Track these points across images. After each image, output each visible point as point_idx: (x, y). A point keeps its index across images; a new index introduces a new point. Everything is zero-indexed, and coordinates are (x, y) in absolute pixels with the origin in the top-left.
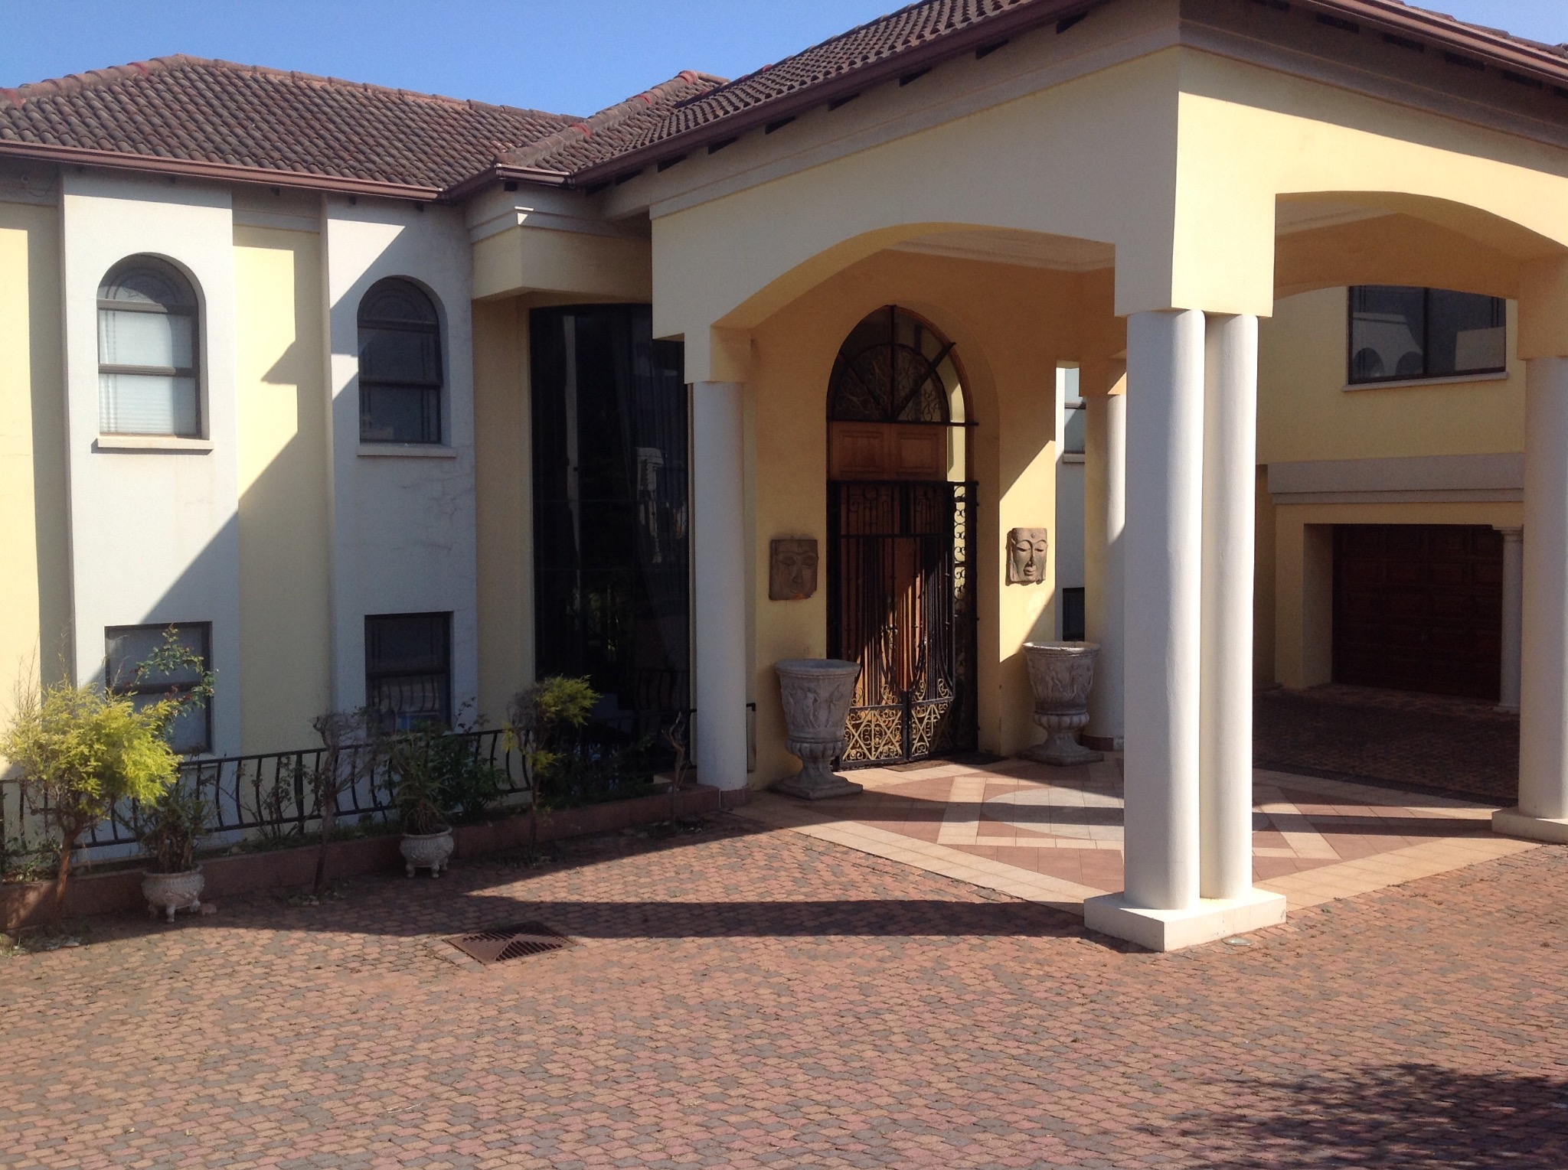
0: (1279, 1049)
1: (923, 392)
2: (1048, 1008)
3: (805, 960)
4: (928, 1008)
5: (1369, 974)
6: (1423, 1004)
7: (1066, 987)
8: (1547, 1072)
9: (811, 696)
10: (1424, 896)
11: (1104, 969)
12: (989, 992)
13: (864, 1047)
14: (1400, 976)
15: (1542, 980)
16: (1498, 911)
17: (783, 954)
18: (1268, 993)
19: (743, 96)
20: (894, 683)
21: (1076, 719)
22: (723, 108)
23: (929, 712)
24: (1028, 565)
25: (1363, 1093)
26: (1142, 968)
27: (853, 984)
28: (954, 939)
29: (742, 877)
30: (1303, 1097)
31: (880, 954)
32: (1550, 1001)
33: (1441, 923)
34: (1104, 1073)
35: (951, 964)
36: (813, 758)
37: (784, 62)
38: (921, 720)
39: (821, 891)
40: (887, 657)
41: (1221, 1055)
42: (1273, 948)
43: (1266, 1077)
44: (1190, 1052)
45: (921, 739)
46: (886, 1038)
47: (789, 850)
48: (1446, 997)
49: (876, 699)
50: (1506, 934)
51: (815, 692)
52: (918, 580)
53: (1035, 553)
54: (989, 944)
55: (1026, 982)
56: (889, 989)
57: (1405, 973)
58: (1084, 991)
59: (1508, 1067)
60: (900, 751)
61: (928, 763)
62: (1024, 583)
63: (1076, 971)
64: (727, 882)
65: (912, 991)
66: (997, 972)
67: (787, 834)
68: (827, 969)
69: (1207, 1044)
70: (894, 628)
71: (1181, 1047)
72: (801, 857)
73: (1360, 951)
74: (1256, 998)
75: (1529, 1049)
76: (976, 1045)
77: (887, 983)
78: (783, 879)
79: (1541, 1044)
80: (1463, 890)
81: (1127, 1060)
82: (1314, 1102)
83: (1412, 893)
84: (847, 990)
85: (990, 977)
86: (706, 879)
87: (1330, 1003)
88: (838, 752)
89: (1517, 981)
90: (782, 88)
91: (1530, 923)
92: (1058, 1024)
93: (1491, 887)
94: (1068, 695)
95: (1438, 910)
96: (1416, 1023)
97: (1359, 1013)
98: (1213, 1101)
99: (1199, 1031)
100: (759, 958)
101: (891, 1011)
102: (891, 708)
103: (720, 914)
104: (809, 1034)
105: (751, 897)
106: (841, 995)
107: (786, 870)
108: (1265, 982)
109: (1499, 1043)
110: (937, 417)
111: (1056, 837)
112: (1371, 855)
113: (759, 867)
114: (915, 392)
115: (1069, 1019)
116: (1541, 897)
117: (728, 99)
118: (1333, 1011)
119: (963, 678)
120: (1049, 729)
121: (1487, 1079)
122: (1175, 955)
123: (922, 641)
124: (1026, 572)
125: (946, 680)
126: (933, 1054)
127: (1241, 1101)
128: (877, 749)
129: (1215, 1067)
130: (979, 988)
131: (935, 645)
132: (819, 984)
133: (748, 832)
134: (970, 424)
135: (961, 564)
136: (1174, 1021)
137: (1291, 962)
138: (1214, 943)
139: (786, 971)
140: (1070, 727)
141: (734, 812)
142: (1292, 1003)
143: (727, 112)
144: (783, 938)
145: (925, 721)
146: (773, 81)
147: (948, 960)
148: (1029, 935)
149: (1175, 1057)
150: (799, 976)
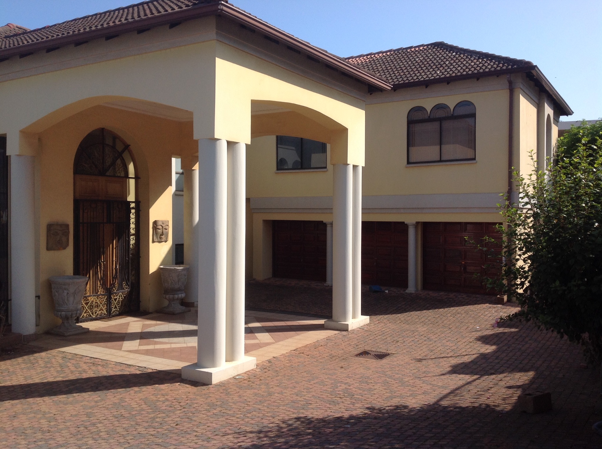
0: (253, 417)
1: (117, 164)
2: (167, 413)
3: (62, 405)
4: (116, 420)
5: (285, 384)
6: (303, 393)
7: (174, 404)
8: (343, 414)
9: (66, 291)
10: (303, 353)
11: (189, 394)
12: (142, 410)
13: (88, 439)
14: (295, 384)
15: (341, 380)
16: (327, 356)
17: (52, 404)
18: (250, 396)
19: (36, 36)
20: (104, 285)
21: (180, 295)
22: (26, 40)
23: (119, 296)
24: (161, 235)
25: (283, 431)
26: (204, 392)
27: (84, 413)
28: (128, 389)
29: (33, 372)
30: (261, 435)
31: (96, 399)
32: (344, 388)
33: (309, 363)
34: (188, 436)
35: (126, 400)
36: (67, 318)
37: (55, 25)
38: (115, 300)
39: (69, 375)
40: (101, 273)
41: (232, 423)
42: (251, 378)
43: (248, 429)
44: (221, 423)
45: (116, 307)
46: (98, 434)
47: (55, 359)
48: (311, 390)
49: (95, 291)
50: (329, 364)
51: (68, 290)
52: (115, 241)
53: (164, 230)
54: (143, 390)
55: (158, 404)
56: (99, 414)
57: (297, 383)
58: (181, 404)
59: (331, 414)
60: (106, 313)
61: (119, 317)
62: (160, 242)
63: (178, 396)
64: (25, 375)
65: (110, 413)
66: (145, 401)
67: (54, 352)
68: (72, 408)
69: (227, 419)
70: (104, 261)
71: (218, 422)
72: (61, 361)
73: (281, 376)
74: (245, 398)
75: (337, 406)
76: (137, 432)
77: (99, 411)
78: (52, 371)
79: (341, 404)
80: (316, 350)
81: (197, 430)
82: (266, 436)
83: (298, 352)
84: (81, 416)
85: (143, 403)
86: (16, 374)
87: (272, 397)
88: (78, 315)
89: (333, 381)
90: (54, 35)
91: (337, 360)
92: (171, 419)
93: (324, 348)
94: (177, 286)
95: (307, 358)
96: (301, 401)
97: (282, 400)
98: (230, 441)
99: (225, 414)
100: (40, 407)
101: (100, 423)
102: (102, 295)
103: (23, 389)
104: (63, 437)
105: (37, 381)
106: (78, 418)
107: (54, 367)
108: (249, 392)
109: (328, 406)
110: (123, 174)
111: (171, 343)
112: (285, 339)
113: (41, 367)
114: (113, 163)
115: (175, 416)
116: (340, 350)
117: (29, 37)
118: (272, 400)
119: (134, 281)
120: (170, 300)
121: (324, 419)
122: (216, 385)
123: (116, 267)
124: (160, 238)
125: (127, 283)
126: (118, 438)
127: (240, 440)
128: (96, 313)
129: (230, 428)
130: (138, 408)
131: (121, 269)
132: (68, 415)
133: (36, 352)
134: (137, 178)
135: (133, 235)
136: (215, 411)
137: (258, 383)
138: (230, 379)
139: (54, 411)
140: (177, 299)
141: (30, 344)
142: (259, 399)
143: (28, 42)
144: (52, 397)
145: (117, 300)
146: (50, 32)
147: (125, 398)
148: (159, 384)
149: (215, 426)
150: (59, 412)
